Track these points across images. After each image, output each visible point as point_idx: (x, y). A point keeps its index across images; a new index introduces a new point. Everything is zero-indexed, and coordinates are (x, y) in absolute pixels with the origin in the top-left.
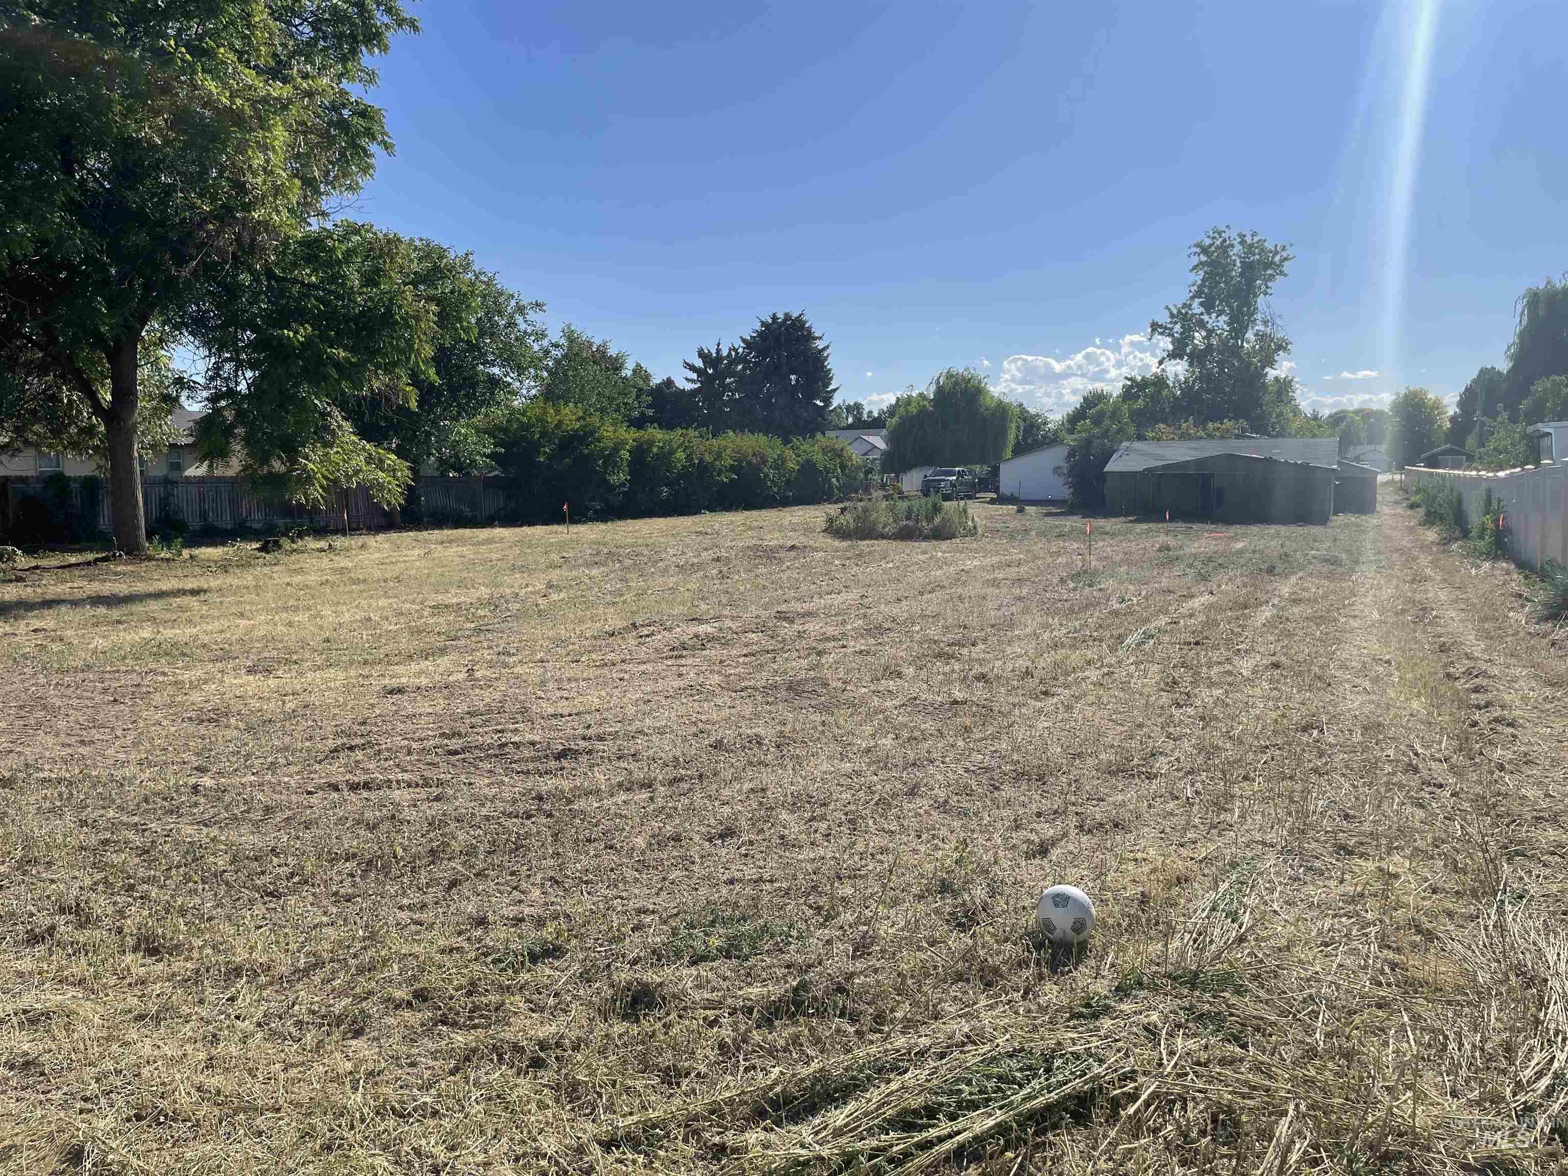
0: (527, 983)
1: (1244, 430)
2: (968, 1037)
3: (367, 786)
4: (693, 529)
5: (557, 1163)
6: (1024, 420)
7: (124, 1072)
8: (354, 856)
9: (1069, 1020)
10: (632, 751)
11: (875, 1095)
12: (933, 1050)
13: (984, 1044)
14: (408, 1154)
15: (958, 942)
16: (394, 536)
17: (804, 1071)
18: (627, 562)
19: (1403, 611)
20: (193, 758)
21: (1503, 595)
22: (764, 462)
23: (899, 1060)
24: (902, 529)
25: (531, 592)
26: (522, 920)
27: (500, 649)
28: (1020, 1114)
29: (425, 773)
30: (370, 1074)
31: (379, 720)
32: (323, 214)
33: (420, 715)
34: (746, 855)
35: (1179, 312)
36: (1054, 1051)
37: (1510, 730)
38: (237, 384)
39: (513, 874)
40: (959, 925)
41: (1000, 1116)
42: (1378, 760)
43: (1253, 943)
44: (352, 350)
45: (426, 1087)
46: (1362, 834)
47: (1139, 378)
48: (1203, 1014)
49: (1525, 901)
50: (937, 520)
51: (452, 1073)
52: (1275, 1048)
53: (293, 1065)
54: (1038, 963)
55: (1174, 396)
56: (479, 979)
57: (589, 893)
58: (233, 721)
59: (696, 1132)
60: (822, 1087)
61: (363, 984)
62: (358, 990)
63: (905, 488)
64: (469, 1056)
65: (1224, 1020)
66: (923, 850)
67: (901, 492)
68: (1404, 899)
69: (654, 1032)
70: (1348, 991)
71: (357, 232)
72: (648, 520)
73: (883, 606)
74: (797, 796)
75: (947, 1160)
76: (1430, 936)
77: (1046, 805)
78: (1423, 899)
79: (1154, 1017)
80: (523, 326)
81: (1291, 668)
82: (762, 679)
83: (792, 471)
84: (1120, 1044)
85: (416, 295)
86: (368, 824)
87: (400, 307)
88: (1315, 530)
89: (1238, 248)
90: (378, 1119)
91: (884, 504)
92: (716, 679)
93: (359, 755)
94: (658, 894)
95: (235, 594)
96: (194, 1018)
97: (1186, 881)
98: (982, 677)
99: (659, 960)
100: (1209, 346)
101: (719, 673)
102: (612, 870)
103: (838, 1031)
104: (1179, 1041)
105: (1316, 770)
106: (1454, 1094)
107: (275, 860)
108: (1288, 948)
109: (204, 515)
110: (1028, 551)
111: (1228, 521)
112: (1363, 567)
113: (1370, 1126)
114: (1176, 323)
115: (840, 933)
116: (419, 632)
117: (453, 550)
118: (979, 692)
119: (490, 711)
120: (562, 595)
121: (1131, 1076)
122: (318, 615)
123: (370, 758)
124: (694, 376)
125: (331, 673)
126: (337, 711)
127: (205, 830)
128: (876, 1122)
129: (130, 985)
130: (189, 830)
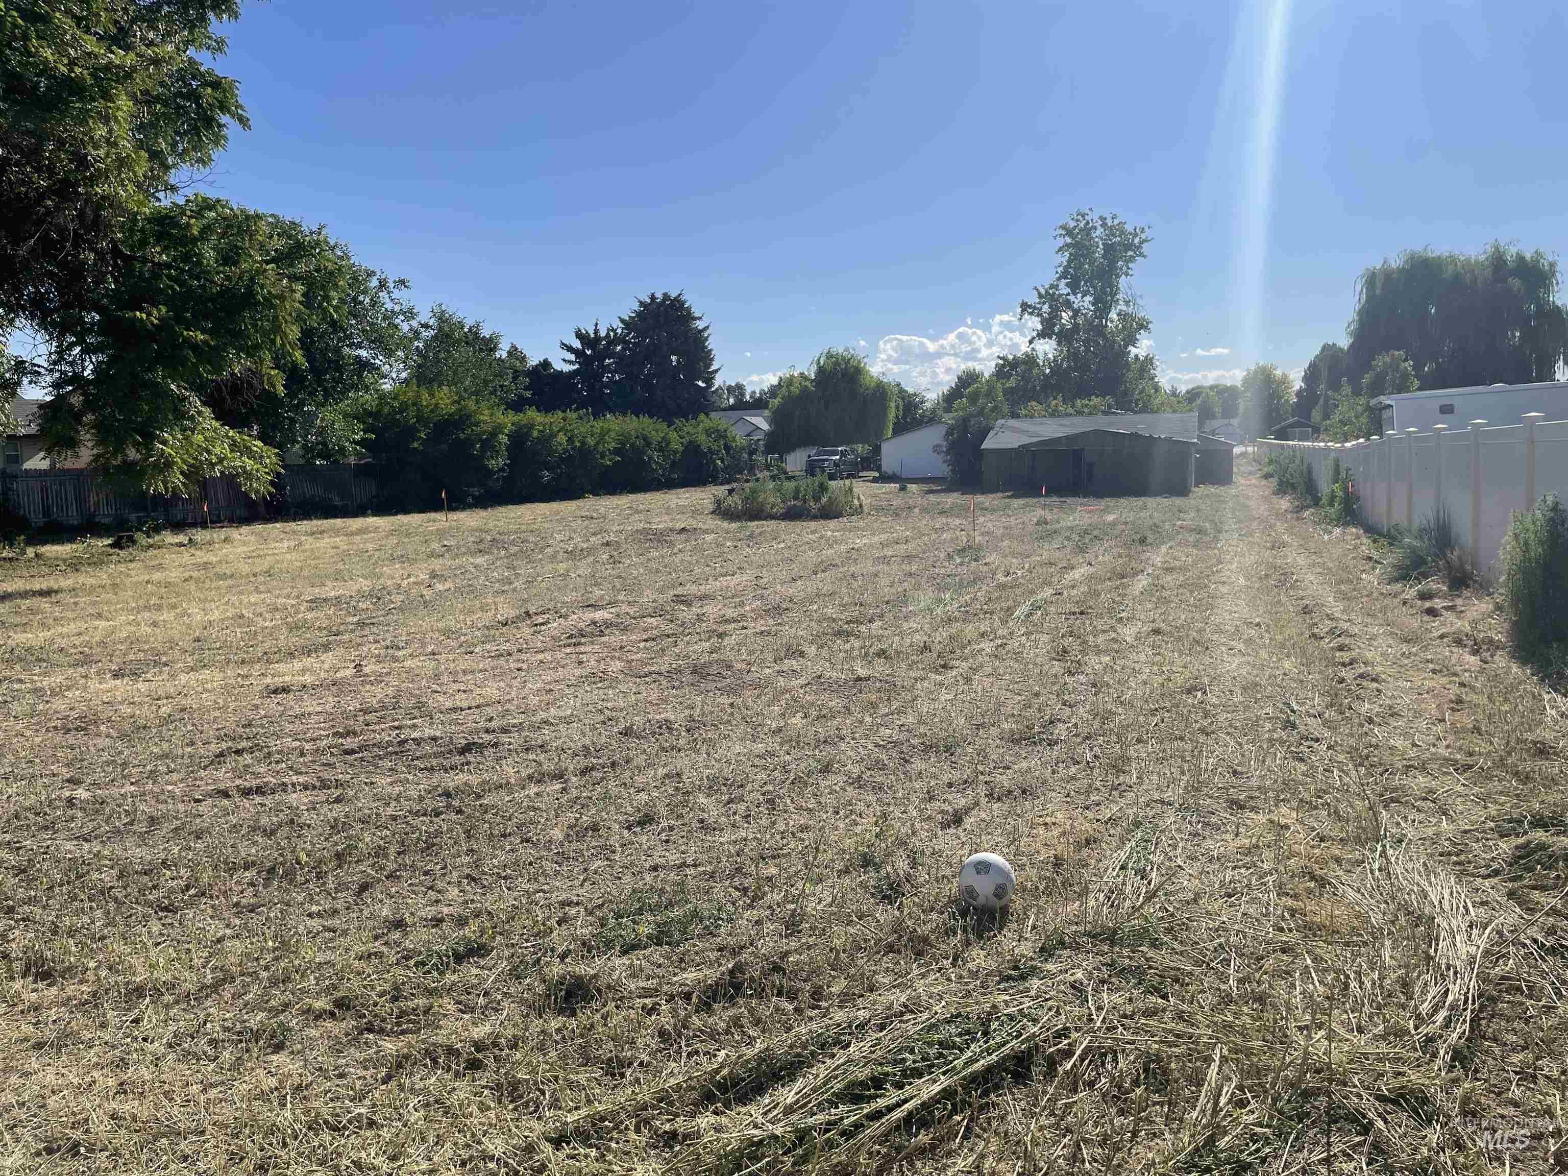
0: (454, 984)
1: (1110, 406)
2: (906, 1006)
3: (260, 791)
4: (578, 513)
5: (506, 1164)
6: (903, 399)
7: (28, 1104)
8: (254, 863)
9: (999, 983)
10: (539, 742)
11: (821, 1071)
12: (873, 1022)
13: (921, 1012)
14: (348, 1167)
15: (885, 914)
16: (259, 527)
17: (749, 1053)
18: (513, 549)
19: (1267, 576)
20: (64, 770)
21: (1354, 558)
22: (648, 444)
23: (841, 1034)
24: (789, 509)
25: (414, 583)
26: (441, 920)
27: (388, 643)
28: (964, 1078)
29: (321, 774)
30: (298, 1088)
31: (265, 721)
32: (173, 189)
33: (309, 714)
34: (667, 841)
35: (1047, 292)
36: (989, 1014)
37: (1375, 685)
38: (84, 369)
39: (426, 873)
40: (884, 897)
41: (944, 1082)
42: (1258, 718)
43: (1163, 898)
44: (210, 332)
45: (359, 1098)
46: (1251, 789)
47: (1011, 357)
48: (1124, 969)
49: (1404, 845)
50: (824, 500)
51: (384, 1082)
52: (1193, 997)
53: (212, 1086)
54: (965, 931)
55: (1044, 374)
56: (403, 983)
57: (509, 889)
58: (103, 728)
59: (647, 1122)
60: (768, 1066)
61: (277, 997)
62: (273, 1003)
63: (789, 468)
64: (401, 1063)
65: (1144, 973)
66: (842, 826)
67: (785, 473)
68: (1296, 848)
69: (592, 1025)
70: (1254, 938)
71: (211, 208)
72: (529, 505)
73: (779, 587)
74: (712, 779)
75: (898, 1128)
76: (1322, 882)
77: (955, 776)
78: (1313, 847)
79: (1079, 975)
80: (389, 306)
81: (1171, 634)
82: (664, 664)
83: (675, 452)
84: (1050, 1003)
85: (279, 274)
86: (265, 830)
87: (262, 287)
88: (1178, 501)
89: (1100, 231)
90: (311, 1134)
91: (771, 485)
92: (619, 665)
93: (247, 759)
94: (582, 885)
95: (90, 594)
96: (97, 1042)
97: (1095, 842)
98: (882, 653)
99: (589, 951)
100: (1076, 325)
101: (619, 659)
102: (530, 864)
103: (777, 1009)
104: (1105, 995)
105: (1203, 731)
106: (1360, 1030)
107: (168, 873)
108: (1195, 900)
109: (47, 512)
110: (914, 528)
111: (1099, 494)
112: (1226, 535)
113: (1289, 1065)
114: (1044, 303)
115: (768, 912)
116: (298, 628)
117: (326, 541)
118: (880, 668)
119: (384, 708)
120: (448, 585)
121: (1063, 1033)
122: (184, 613)
123: (259, 762)
124: (572, 357)
125: (206, 674)
126: (217, 714)
127: (86, 846)
128: (825, 1096)
129: (22, 1012)
130: (69, 846)
